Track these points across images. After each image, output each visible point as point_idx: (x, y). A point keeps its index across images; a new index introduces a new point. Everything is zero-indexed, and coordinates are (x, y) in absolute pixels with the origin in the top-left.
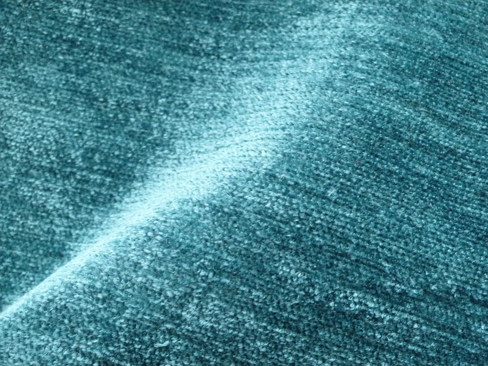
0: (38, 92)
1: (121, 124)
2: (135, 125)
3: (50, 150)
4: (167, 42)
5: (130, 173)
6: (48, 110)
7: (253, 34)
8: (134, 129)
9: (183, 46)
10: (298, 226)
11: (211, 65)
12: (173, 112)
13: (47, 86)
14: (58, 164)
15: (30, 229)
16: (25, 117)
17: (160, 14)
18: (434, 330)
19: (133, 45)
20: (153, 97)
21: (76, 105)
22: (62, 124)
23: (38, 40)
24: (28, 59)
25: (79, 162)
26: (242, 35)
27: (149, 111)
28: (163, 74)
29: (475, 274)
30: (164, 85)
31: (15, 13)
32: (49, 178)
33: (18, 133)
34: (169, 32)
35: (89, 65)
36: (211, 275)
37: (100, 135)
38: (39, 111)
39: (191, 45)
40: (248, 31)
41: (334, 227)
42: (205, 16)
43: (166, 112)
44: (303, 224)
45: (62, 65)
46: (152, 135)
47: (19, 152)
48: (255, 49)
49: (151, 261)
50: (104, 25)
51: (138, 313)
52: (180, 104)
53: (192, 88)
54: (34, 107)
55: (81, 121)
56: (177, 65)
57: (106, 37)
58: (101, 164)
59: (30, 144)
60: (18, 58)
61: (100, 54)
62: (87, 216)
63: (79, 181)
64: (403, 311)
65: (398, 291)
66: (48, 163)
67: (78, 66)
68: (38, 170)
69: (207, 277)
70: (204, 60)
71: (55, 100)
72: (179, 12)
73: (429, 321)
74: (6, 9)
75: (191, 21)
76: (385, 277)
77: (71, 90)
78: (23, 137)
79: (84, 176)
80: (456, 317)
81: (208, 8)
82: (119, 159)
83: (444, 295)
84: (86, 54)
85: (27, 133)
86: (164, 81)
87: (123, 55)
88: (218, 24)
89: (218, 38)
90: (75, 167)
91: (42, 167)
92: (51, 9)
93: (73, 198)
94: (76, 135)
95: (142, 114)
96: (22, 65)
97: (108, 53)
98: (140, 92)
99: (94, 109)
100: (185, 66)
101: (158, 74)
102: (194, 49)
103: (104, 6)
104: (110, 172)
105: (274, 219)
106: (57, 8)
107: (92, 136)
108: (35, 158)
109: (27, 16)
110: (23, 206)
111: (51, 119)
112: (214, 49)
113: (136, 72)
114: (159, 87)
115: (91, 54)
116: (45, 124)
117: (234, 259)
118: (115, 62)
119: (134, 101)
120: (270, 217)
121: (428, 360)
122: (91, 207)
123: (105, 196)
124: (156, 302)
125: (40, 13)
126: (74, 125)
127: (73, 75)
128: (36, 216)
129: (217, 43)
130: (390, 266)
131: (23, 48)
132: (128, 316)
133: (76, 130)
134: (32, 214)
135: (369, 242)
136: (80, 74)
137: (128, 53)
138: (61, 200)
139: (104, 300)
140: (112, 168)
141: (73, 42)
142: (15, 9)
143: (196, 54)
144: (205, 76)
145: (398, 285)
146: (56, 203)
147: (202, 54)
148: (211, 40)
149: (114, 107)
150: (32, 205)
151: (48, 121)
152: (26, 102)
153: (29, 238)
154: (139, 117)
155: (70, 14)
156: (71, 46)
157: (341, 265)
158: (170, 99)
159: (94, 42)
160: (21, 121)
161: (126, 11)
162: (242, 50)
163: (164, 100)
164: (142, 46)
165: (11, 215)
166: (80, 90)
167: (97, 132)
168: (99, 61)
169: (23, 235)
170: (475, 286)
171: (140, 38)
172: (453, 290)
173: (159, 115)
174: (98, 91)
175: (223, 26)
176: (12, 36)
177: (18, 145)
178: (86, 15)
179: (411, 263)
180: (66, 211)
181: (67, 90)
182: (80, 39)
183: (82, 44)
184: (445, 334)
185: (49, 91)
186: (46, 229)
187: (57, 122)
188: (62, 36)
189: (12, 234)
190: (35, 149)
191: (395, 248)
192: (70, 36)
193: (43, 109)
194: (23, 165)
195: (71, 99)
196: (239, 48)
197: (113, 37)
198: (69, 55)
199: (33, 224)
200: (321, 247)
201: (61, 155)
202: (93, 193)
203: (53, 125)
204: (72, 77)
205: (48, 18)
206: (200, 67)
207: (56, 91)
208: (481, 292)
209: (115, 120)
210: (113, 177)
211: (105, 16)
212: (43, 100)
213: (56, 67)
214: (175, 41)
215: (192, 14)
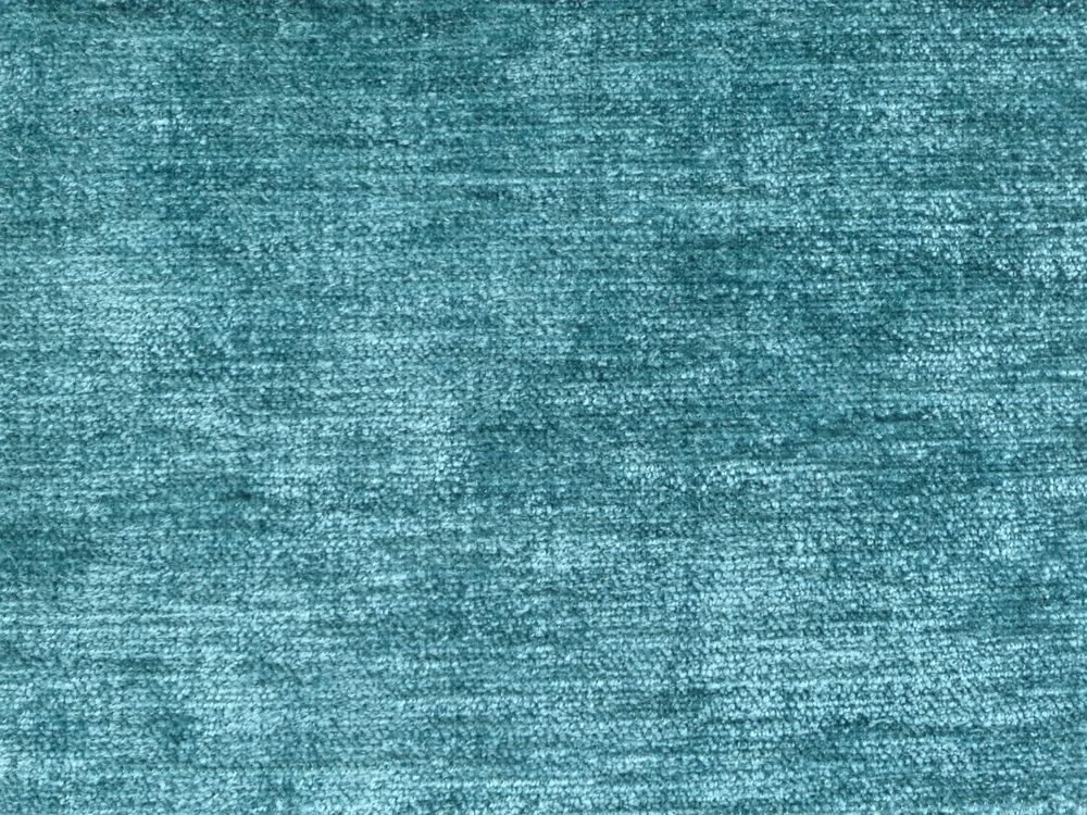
0: (140, 261)
1: (276, 278)
2: (297, 275)
3: (182, 343)
4: (311, 136)
5: (310, 349)
6: (162, 284)
7: (440, 98)
8: (298, 281)
9: (337, 136)
10: (630, 412)
11: (387, 158)
12: (349, 243)
13: (149, 249)
14: (200, 361)
15: (186, 467)
16: (132, 303)
17: (290, 94)
18: (843, 473)
19: (261, 152)
20: (314, 227)
21: (202, 267)
22: (189, 300)
23: (117, 182)
24: (110, 215)
25: (229, 350)
26: (424, 102)
27: (312, 249)
28: (317, 187)
29: (871, 387)
30: (325, 203)
31: (72, 151)
32: (192, 386)
33: (127, 331)
34: (311, 119)
35: (204, 199)
36: (549, 509)
37: (250, 303)
38: (150, 290)
39: (350, 132)
40: (432, 95)
41: (673, 397)
42: (358, 81)
43: (339, 245)
44: (635, 407)
45: (163, 209)
46: (327, 284)
47: (136, 358)
48: (450, 124)
49: (473, 521)
50: (210, 133)
51: (482, 586)
52: (357, 229)
53: (369, 200)
54: (140, 286)
55: (216, 289)
56: (337, 168)
57: (218, 150)
58: (263, 344)
59: (150, 342)
60: (97, 218)
61: (216, 178)
62: (264, 428)
63: (237, 379)
64: (796, 464)
65: (779, 442)
66: (184, 363)
67: (188, 206)
68: (173, 378)
69: (546, 513)
70: (375, 152)
71: (168, 267)
72: (317, 84)
73: (833, 465)
74: (58, 149)
75: (339, 94)
76: (757, 431)
77: (188, 246)
78: (136, 335)
79: (243, 369)
80: (865, 448)
81: (359, 68)
82: (288, 332)
83: (840, 426)
84: (194, 184)
85: (140, 327)
86: (323, 197)
87: (250, 172)
88: (381, 90)
89: (386, 112)
90: (226, 360)
91: (177, 372)
92: (123, 129)
93: (235, 406)
94: (215, 312)
95: (303, 255)
96: (104, 227)
97: (229, 174)
98: (292, 223)
99: (229, 264)
100: (349, 168)
101: (311, 189)
102: (356, 138)
103: (202, 103)
104: (279, 354)
105: (599, 415)
106: (132, 126)
107: (238, 307)
108: (164, 361)
109: (91, 151)
110: (167, 437)
111: (170, 297)
112: (385, 132)
113: (278, 193)
114: (318, 207)
115: (202, 182)
116: (163, 306)
117: (569, 481)
118: (241, 185)
119: (286, 238)
120: (593, 415)
121: (851, 512)
122: (265, 413)
123: (282, 390)
124: (499, 565)
125: (110, 141)
126: (206, 297)
127: (184, 222)
128: (190, 447)
129: (387, 121)
130: (758, 416)
131: (99, 200)
132: (472, 595)
133: (212, 304)
134: (184, 445)
135: (721, 398)
136: (194, 217)
137: (258, 167)
138: (220, 413)
139: (435, 588)
140: (281, 348)
141: (170, 171)
142: (71, 145)
143: (362, 144)
144: (383, 178)
145: (777, 436)
146: (212, 419)
147: (370, 144)
148: (378, 119)
149: (259, 256)
150: (178, 431)
151: (168, 301)
152: (125, 282)
153: (188, 480)
154: (301, 262)
155: (153, 129)
156: (170, 177)
157: (697, 439)
158: (340, 224)
159: (201, 162)
160: (126, 311)
161: (238, 103)
162: (430, 126)
163: (330, 227)
164: (275, 151)
165: (154, 455)
166: (201, 241)
167: (245, 299)
168: (217, 190)
169: (179, 477)
170: (876, 400)
171: (269, 140)
172: (849, 417)
173: (329, 251)
174: (228, 237)
175: (390, 93)
176: (77, 187)
177: (132, 348)
178: (178, 124)
179: (783, 403)
180: (231, 427)
181: (183, 246)
182: (180, 163)
183: (184, 170)
184: (859, 473)
185: (156, 254)
186: (209, 462)
187: (180, 299)
188: (151, 166)
189: (162, 480)
190: (159, 347)
191: (757, 392)
192: (163, 163)
193: (154, 285)
194: (149, 376)
195: (192, 258)
196: (424, 124)
197: (228, 148)
198: (169, 192)
199: (188, 458)
200: (665, 427)
201: (201, 347)
202: (262, 391)
203: (175, 304)
204: (185, 226)
205: (122, 145)
206: (372, 165)
207: (166, 251)
208: (885, 405)
209: (267, 274)
210: (285, 360)
211: (207, 118)
212: (150, 272)
213: (156, 216)
214: (323, 132)
215: (337, 83)
